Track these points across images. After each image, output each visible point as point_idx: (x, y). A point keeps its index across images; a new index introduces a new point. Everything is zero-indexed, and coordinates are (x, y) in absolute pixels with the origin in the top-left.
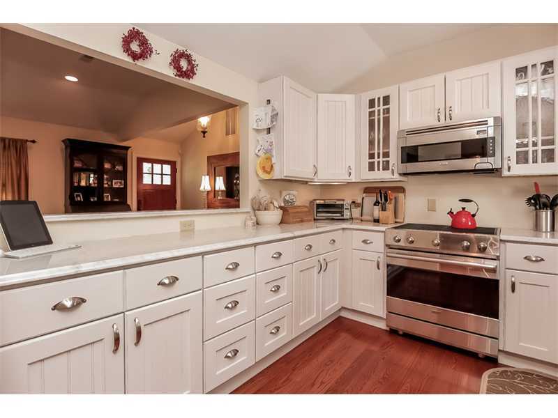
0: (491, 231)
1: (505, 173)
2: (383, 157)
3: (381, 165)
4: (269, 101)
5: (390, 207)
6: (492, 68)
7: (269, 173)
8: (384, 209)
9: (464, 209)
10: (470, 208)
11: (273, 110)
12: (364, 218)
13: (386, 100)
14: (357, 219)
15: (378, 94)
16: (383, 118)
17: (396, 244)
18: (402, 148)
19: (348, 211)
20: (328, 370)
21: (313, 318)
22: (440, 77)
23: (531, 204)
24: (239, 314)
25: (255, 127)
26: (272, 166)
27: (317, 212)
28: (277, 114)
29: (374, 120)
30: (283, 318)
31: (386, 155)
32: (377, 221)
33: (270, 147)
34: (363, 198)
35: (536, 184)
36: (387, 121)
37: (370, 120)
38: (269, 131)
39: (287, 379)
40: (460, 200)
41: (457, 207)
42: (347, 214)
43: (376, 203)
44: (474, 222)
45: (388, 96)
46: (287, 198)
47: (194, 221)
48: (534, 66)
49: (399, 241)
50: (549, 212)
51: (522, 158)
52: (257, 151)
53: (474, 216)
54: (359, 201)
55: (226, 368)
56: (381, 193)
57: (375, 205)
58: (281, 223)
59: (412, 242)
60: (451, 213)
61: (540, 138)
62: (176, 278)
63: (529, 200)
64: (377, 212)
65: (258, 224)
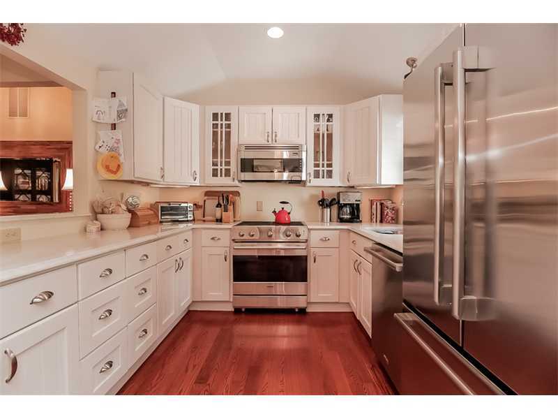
0: (300, 224)
1: (308, 184)
2: (225, 165)
3: (223, 172)
4: (114, 94)
5: (230, 207)
6: (301, 109)
7: (115, 173)
8: (226, 210)
9: (283, 208)
10: (287, 208)
11: (121, 104)
12: (206, 218)
13: (228, 116)
14: (198, 220)
15: (222, 110)
16: (225, 131)
17: (242, 238)
18: (241, 159)
19: (192, 213)
20: (195, 356)
21: (173, 316)
22: (269, 108)
23: (320, 205)
24: (114, 322)
25: (95, 119)
26: (119, 166)
27: (162, 215)
28: (126, 110)
29: (217, 132)
30: (148, 321)
31: (228, 163)
32: (219, 221)
33: (116, 145)
34: (205, 201)
35: (323, 192)
36: (228, 134)
37: (214, 132)
38: (114, 126)
39: (160, 375)
40: (281, 203)
41: (278, 208)
42: (190, 216)
43: (219, 205)
44: (289, 218)
45: (230, 114)
46: (130, 200)
47: (20, 229)
48: (324, 114)
49: (243, 235)
50: (329, 210)
51: (317, 175)
52: (97, 147)
53: (289, 213)
54: (201, 203)
55: (102, 383)
56: (223, 197)
57: (217, 207)
58: (129, 227)
59: (253, 235)
60: (274, 212)
61: (326, 162)
62: (51, 293)
63: (319, 202)
64: (218, 212)
65: (102, 229)
